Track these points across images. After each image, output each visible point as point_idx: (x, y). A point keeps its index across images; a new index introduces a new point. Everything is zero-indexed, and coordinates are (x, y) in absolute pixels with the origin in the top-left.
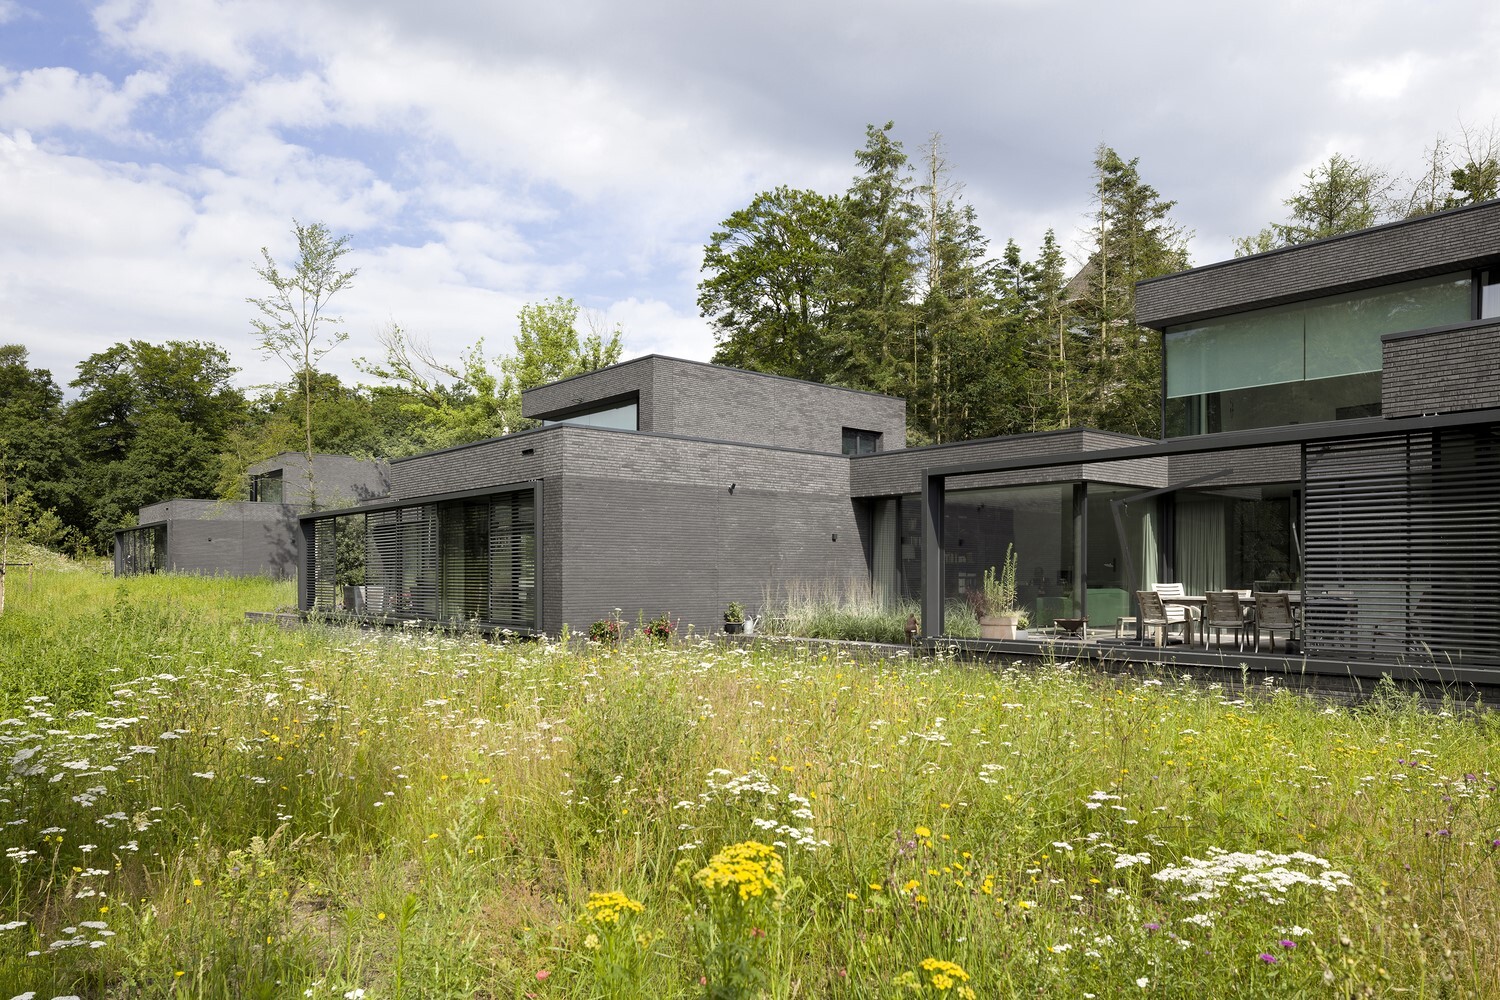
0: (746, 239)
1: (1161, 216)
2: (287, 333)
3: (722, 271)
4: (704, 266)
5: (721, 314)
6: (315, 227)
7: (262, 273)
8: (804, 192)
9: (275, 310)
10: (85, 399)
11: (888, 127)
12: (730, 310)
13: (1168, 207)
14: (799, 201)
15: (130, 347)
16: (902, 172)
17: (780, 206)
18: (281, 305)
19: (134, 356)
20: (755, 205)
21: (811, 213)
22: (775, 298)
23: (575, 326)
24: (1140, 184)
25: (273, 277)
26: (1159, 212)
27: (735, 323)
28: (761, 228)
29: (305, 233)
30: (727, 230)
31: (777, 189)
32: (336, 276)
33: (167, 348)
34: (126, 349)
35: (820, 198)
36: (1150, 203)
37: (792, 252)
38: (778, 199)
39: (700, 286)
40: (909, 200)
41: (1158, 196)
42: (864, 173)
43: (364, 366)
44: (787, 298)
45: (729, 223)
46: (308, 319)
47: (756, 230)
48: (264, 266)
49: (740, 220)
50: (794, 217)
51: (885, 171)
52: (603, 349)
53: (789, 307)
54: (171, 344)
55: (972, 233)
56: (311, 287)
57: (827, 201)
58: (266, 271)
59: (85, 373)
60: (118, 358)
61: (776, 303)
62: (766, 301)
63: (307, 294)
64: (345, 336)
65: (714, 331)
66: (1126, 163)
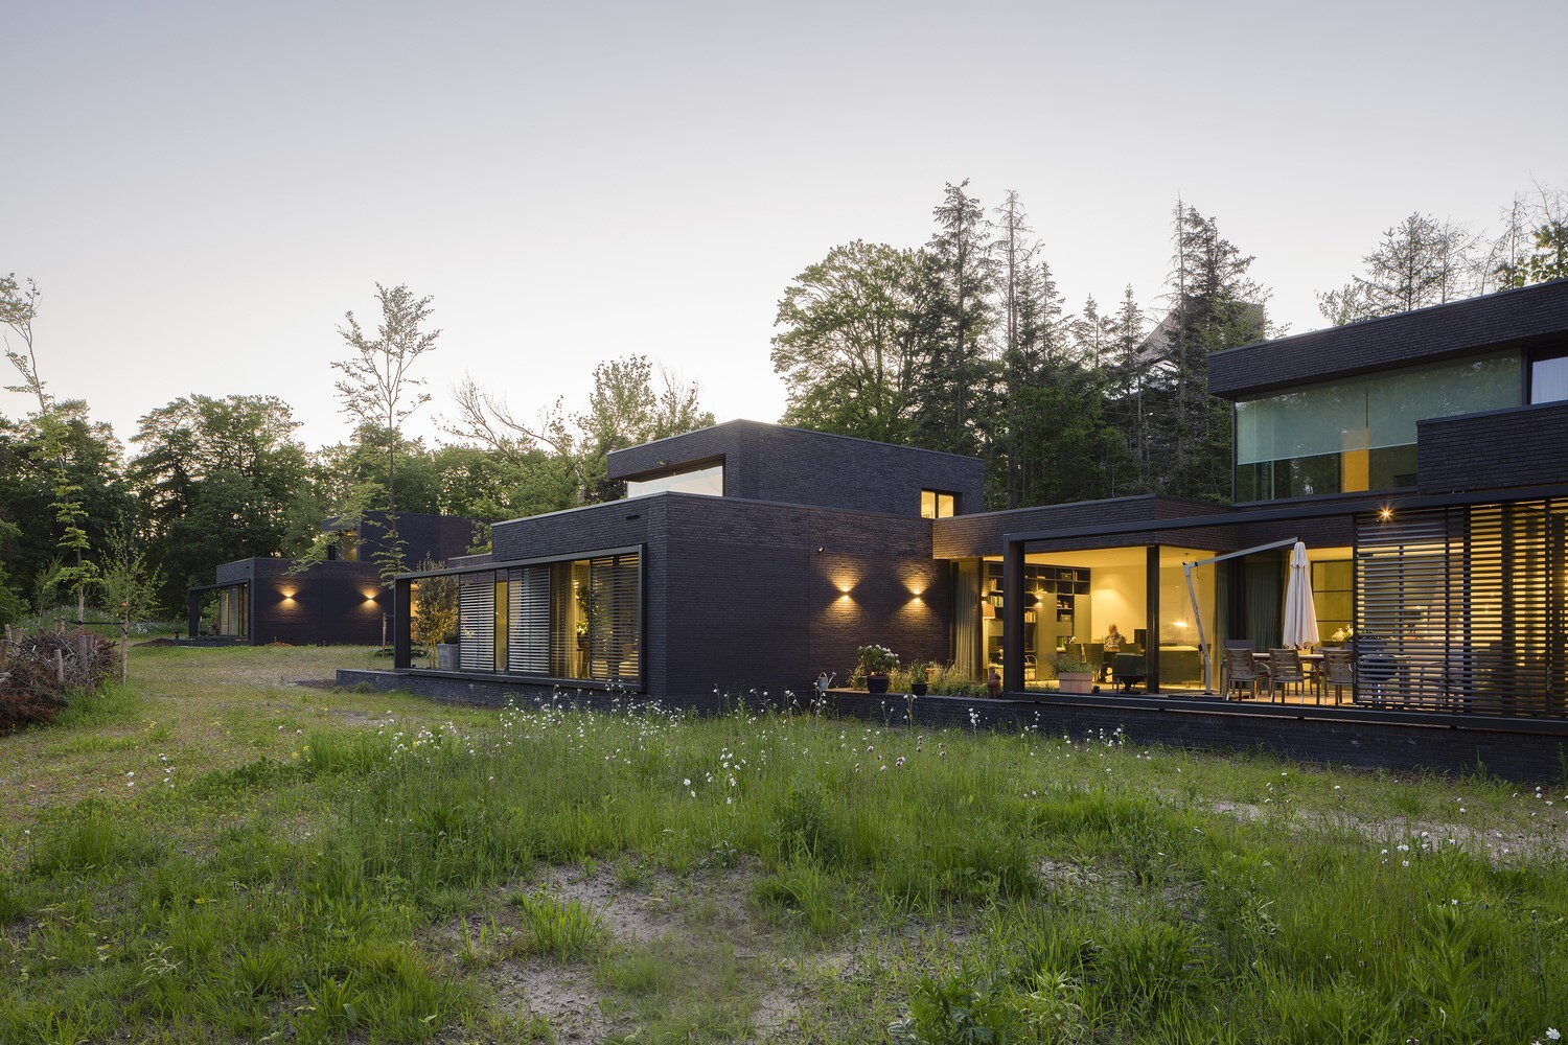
0: (819, 293)
1: (1241, 271)
2: (371, 394)
3: (796, 325)
4: (778, 321)
5: (794, 369)
6: (398, 290)
7: (347, 337)
8: (879, 246)
9: (359, 372)
10: (146, 454)
11: (965, 183)
12: (804, 365)
13: (1247, 262)
14: (874, 255)
15: (191, 401)
16: (979, 228)
17: (854, 260)
18: (365, 366)
19: (195, 411)
20: (830, 259)
21: (885, 267)
22: (849, 352)
23: (649, 383)
24: (1220, 238)
25: (357, 340)
26: (1239, 266)
27: (810, 378)
28: (835, 282)
29: (389, 296)
30: (800, 284)
31: (852, 243)
32: (419, 339)
33: (229, 402)
34: (187, 403)
35: (895, 252)
36: (1230, 258)
37: (866, 305)
38: (853, 253)
39: (774, 341)
40: (986, 256)
41: (1238, 252)
42: (941, 229)
43: (441, 423)
44: (862, 352)
45: (803, 277)
46: (392, 381)
47: (830, 284)
48: (349, 329)
49: (814, 274)
50: (869, 271)
51: (963, 227)
52: (679, 408)
53: (864, 362)
54: (232, 398)
55: (1049, 289)
56: (394, 349)
57: (902, 255)
58: (350, 334)
59: (147, 427)
60: (179, 413)
61: (851, 358)
62: (842, 356)
63: (391, 356)
64: (428, 398)
65: (787, 386)
66: (1207, 219)
